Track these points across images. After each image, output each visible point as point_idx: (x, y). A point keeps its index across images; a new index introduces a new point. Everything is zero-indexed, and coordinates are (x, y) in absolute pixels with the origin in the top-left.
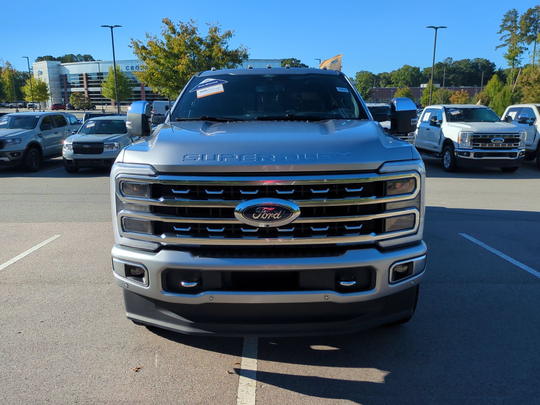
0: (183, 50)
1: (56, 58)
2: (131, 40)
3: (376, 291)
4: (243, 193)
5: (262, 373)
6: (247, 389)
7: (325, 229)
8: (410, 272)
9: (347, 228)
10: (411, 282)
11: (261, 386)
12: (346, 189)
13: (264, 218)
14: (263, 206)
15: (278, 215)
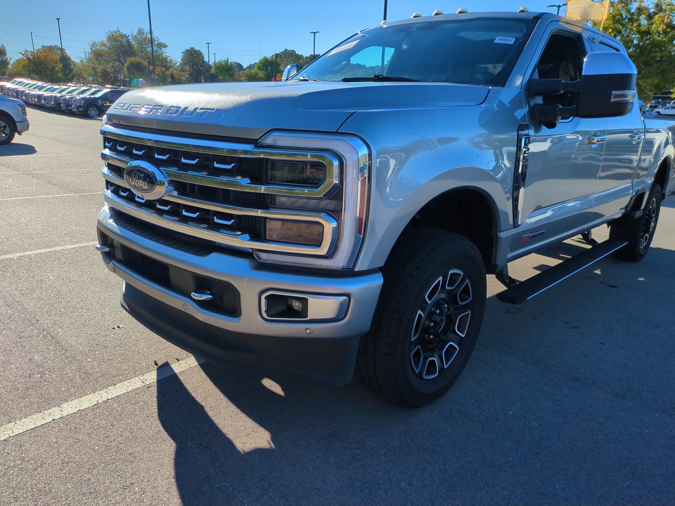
3: (239, 320)
4: (134, 152)
5: (174, 377)
6: (135, 383)
7: (194, 216)
8: (303, 313)
9: (216, 220)
10: (306, 329)
11: (149, 387)
12: (215, 162)
13: (137, 186)
14: (136, 170)
15: (146, 184)
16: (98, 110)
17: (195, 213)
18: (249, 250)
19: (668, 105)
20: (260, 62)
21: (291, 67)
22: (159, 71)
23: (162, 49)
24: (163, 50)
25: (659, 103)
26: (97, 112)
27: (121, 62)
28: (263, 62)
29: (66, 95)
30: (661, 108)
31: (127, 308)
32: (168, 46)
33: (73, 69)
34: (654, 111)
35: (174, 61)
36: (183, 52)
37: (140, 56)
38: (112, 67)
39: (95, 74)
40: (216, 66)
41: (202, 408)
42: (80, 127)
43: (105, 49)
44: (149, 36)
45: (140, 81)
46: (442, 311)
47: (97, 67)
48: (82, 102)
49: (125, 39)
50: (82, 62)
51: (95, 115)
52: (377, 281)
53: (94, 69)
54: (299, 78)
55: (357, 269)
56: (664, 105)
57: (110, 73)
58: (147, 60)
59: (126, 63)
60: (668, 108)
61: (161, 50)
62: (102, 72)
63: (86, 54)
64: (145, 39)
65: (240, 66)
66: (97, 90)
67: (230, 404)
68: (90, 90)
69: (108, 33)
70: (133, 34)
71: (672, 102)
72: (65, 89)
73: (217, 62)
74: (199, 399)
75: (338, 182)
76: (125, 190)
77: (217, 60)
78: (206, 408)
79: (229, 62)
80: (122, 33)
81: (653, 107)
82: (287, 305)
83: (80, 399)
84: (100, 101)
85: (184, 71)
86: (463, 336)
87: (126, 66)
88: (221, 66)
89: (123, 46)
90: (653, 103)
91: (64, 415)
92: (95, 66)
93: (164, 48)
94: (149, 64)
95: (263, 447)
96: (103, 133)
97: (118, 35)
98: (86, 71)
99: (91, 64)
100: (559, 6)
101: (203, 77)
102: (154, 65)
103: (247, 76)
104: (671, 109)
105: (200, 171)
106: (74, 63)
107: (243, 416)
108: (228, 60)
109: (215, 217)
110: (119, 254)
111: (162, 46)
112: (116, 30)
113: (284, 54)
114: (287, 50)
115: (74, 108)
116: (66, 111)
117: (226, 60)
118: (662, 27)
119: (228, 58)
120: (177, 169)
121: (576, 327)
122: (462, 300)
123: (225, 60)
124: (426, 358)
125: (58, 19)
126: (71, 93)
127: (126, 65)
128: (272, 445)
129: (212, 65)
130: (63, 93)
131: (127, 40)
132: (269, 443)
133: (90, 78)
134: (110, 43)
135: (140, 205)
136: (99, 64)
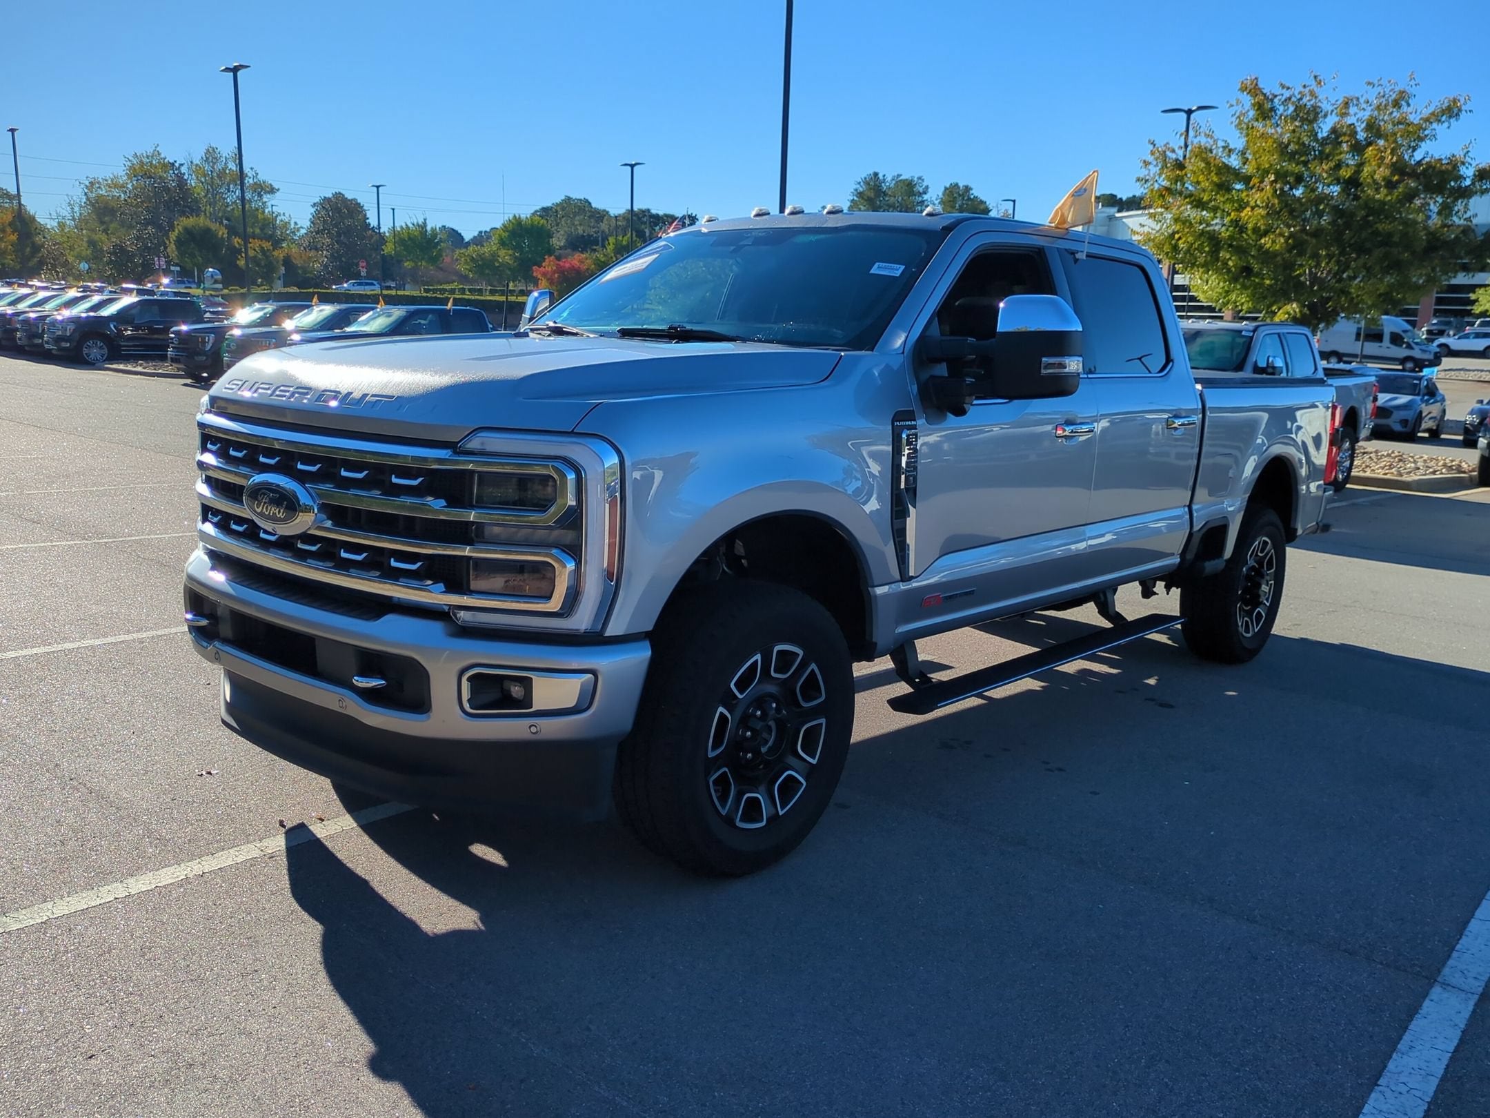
0: (1271, 165)
1: (1124, 199)
2: (1151, 147)
3: (429, 717)
4: (262, 459)
5: (317, 845)
6: (250, 851)
7: (359, 558)
8: (527, 701)
9: (394, 563)
10: (530, 727)
11: (272, 857)
12: (393, 476)
13: (267, 513)
14: (267, 489)
15: (282, 511)
16: (107, 346)
17: (360, 554)
18: (444, 607)
19: (1467, 328)
20: (505, 228)
21: (541, 294)
22: (255, 250)
23: (265, 196)
24: (265, 200)
25: (1448, 323)
26: (105, 351)
27: (160, 227)
28: (510, 228)
29: (28, 309)
30: (1454, 335)
31: (235, 725)
32: (278, 190)
33: (42, 246)
34: (1436, 343)
35: (292, 226)
36: (315, 204)
37: (208, 214)
38: (138, 238)
39: (96, 254)
40: (397, 238)
41: (366, 882)
42: (65, 388)
43: (123, 195)
44: (232, 166)
45: (209, 274)
46: (764, 714)
47: (100, 239)
48: (68, 327)
49: (171, 172)
50: (61, 225)
51: (99, 357)
52: (641, 655)
53: (92, 243)
54: (547, 323)
55: (608, 633)
56: (1459, 329)
57: (134, 255)
58: (225, 222)
59: (174, 231)
60: (1467, 336)
61: (262, 199)
62: (114, 253)
63: (72, 208)
64: (222, 174)
65: (455, 236)
66: (105, 297)
67: (413, 877)
68: (89, 299)
69: (130, 158)
70: (192, 162)
71: (1477, 323)
72: (26, 296)
73: (399, 229)
74: (360, 871)
75: (574, 503)
76: (240, 520)
77: (400, 224)
78: (371, 883)
79: (429, 228)
80: (165, 159)
81: (1435, 334)
82: (502, 690)
83: (156, 873)
84: (112, 326)
85: (317, 249)
86: (814, 762)
87: (175, 238)
88: (410, 238)
89: (167, 189)
90: (1434, 324)
91: (133, 893)
92: (94, 235)
93: (268, 196)
94: (232, 231)
95: (466, 928)
96: (202, 425)
97: (154, 162)
98: (71, 248)
99: (84, 232)
100: (1189, 112)
101: (364, 264)
102: (246, 238)
103: (471, 260)
104: (1474, 338)
105: (369, 489)
106: (41, 230)
107: (436, 892)
108: (425, 223)
109: (392, 560)
110: (226, 630)
111: (265, 189)
112: (150, 150)
113: (563, 209)
114: (569, 198)
115: (47, 343)
116: (26, 348)
117: (420, 223)
118: (1382, 173)
119: (425, 220)
120: (332, 486)
121: (1060, 770)
122: (807, 698)
123: (418, 223)
124: (740, 794)
125: (12, 131)
126: (40, 306)
127: (173, 236)
128: (480, 925)
129: (387, 234)
130: (21, 306)
131: (177, 175)
132: (475, 923)
133: (82, 265)
134: (135, 183)
135: (266, 545)
136: (106, 231)
